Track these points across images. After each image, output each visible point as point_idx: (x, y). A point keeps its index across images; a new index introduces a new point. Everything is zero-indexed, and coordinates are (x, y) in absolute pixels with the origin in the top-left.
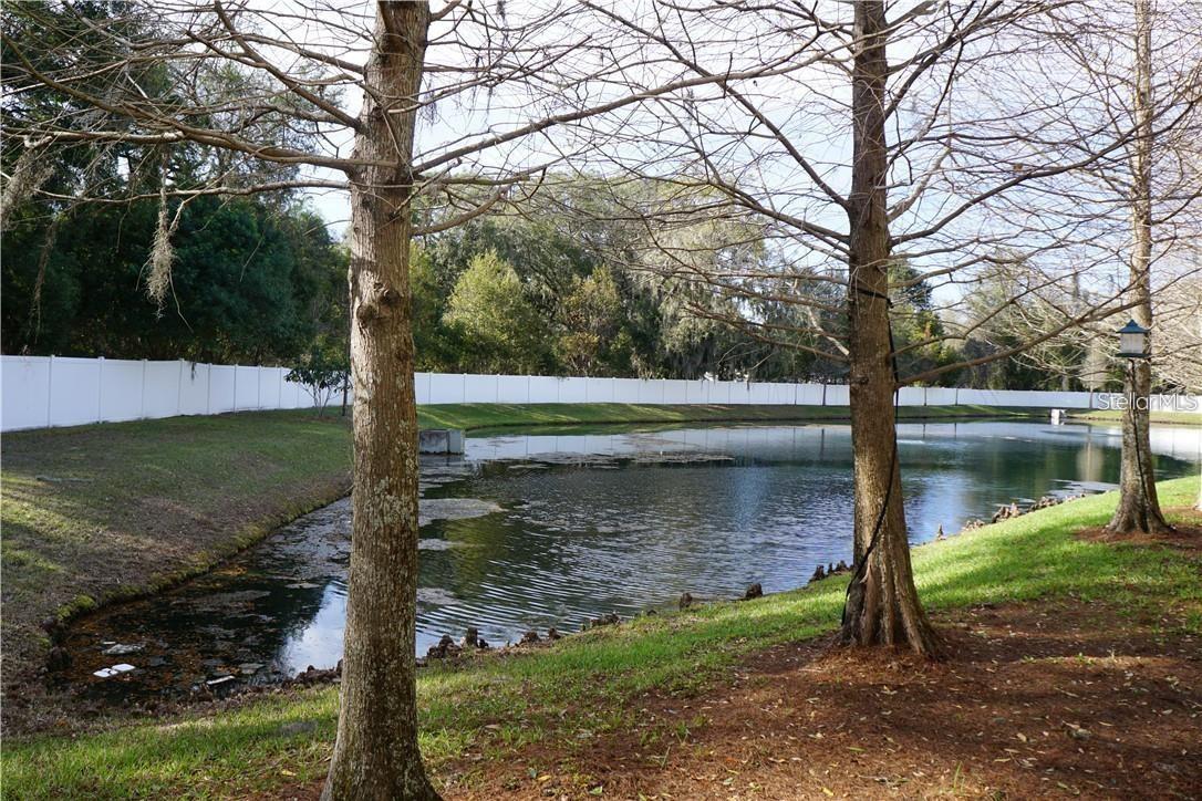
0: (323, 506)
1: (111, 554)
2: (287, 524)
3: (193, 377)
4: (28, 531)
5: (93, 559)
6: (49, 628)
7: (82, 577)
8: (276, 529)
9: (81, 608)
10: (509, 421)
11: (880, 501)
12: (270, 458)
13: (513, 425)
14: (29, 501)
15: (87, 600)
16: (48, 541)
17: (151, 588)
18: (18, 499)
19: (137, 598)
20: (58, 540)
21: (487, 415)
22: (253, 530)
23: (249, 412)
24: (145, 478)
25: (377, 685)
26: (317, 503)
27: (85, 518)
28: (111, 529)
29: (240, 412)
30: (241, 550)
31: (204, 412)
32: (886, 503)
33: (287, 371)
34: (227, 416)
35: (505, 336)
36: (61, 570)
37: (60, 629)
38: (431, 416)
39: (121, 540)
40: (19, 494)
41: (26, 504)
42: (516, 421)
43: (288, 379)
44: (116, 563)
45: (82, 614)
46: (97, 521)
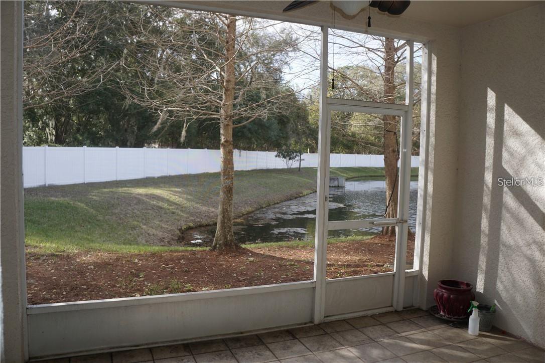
0: (278, 203)
1: (200, 213)
2: (263, 208)
3: (240, 156)
4: (177, 204)
5: (194, 213)
6: (180, 230)
7: (191, 218)
8: (257, 209)
9: (190, 226)
10: (373, 175)
11: (391, 193)
12: (262, 186)
13: (375, 176)
14: (178, 196)
15: (191, 225)
16: (182, 208)
17: (211, 223)
18: (174, 195)
19: (207, 225)
20: (185, 207)
21: (363, 171)
22: (249, 209)
23: (263, 170)
24: (215, 191)
25: (223, 217)
26: (276, 202)
27: (194, 202)
28: (202, 206)
29: (259, 170)
30: (243, 215)
31: (245, 169)
32: (392, 193)
33: (275, 153)
34: (253, 171)
35: (374, 138)
36: (185, 215)
37: (183, 230)
38: (338, 172)
39: (204, 209)
40: (175, 194)
41: (177, 197)
42: (376, 175)
43: (276, 157)
44: (202, 215)
45: (190, 228)
46: (197, 203)
